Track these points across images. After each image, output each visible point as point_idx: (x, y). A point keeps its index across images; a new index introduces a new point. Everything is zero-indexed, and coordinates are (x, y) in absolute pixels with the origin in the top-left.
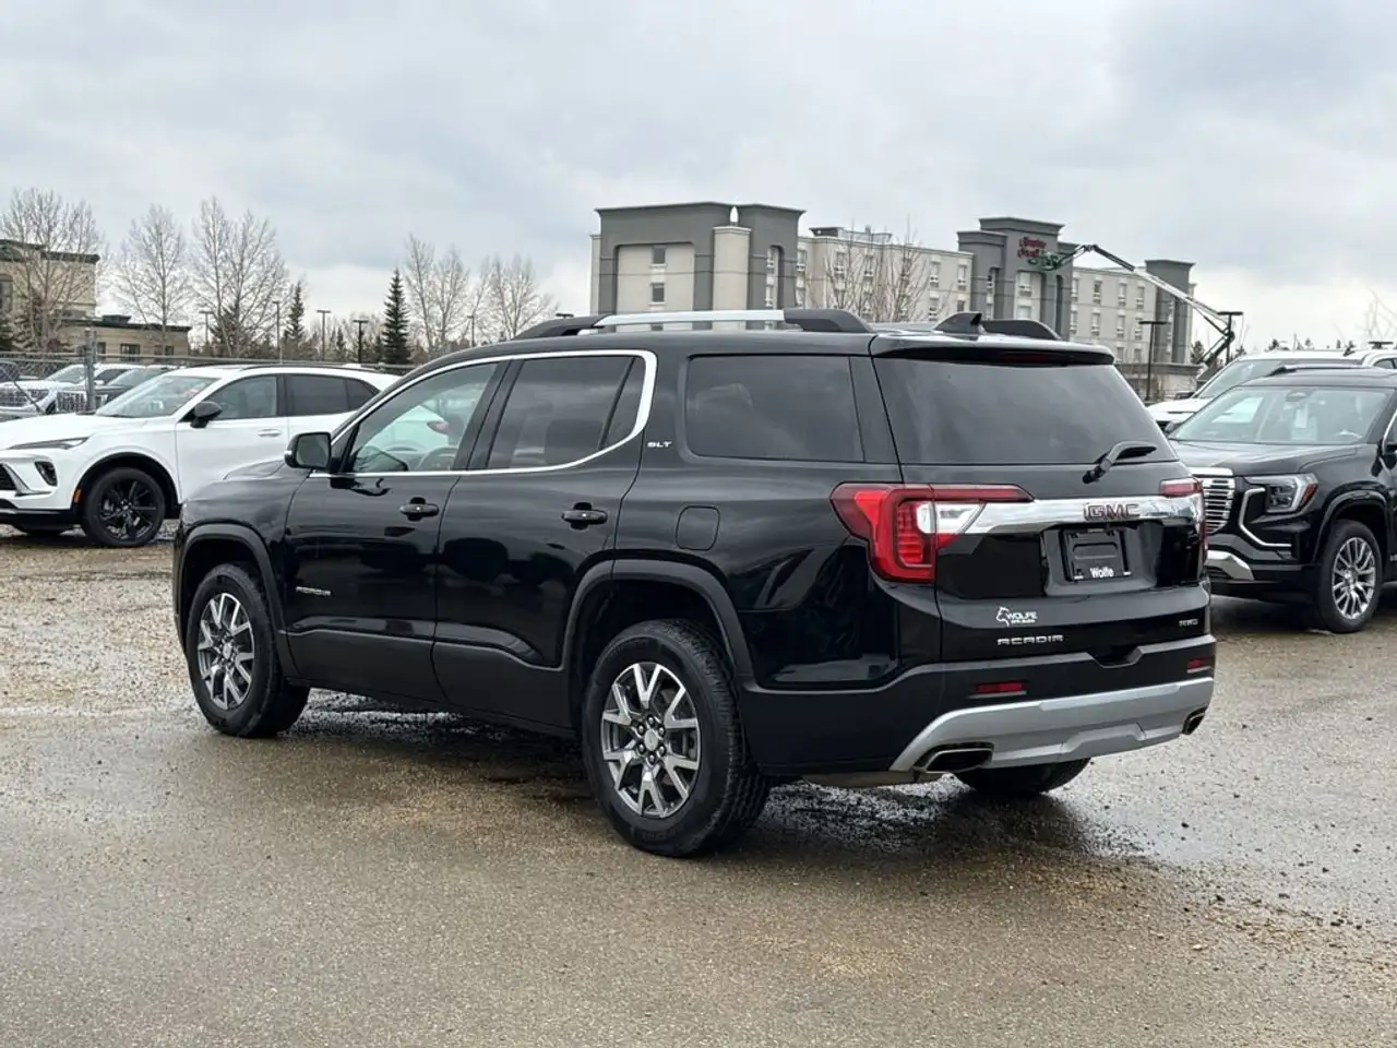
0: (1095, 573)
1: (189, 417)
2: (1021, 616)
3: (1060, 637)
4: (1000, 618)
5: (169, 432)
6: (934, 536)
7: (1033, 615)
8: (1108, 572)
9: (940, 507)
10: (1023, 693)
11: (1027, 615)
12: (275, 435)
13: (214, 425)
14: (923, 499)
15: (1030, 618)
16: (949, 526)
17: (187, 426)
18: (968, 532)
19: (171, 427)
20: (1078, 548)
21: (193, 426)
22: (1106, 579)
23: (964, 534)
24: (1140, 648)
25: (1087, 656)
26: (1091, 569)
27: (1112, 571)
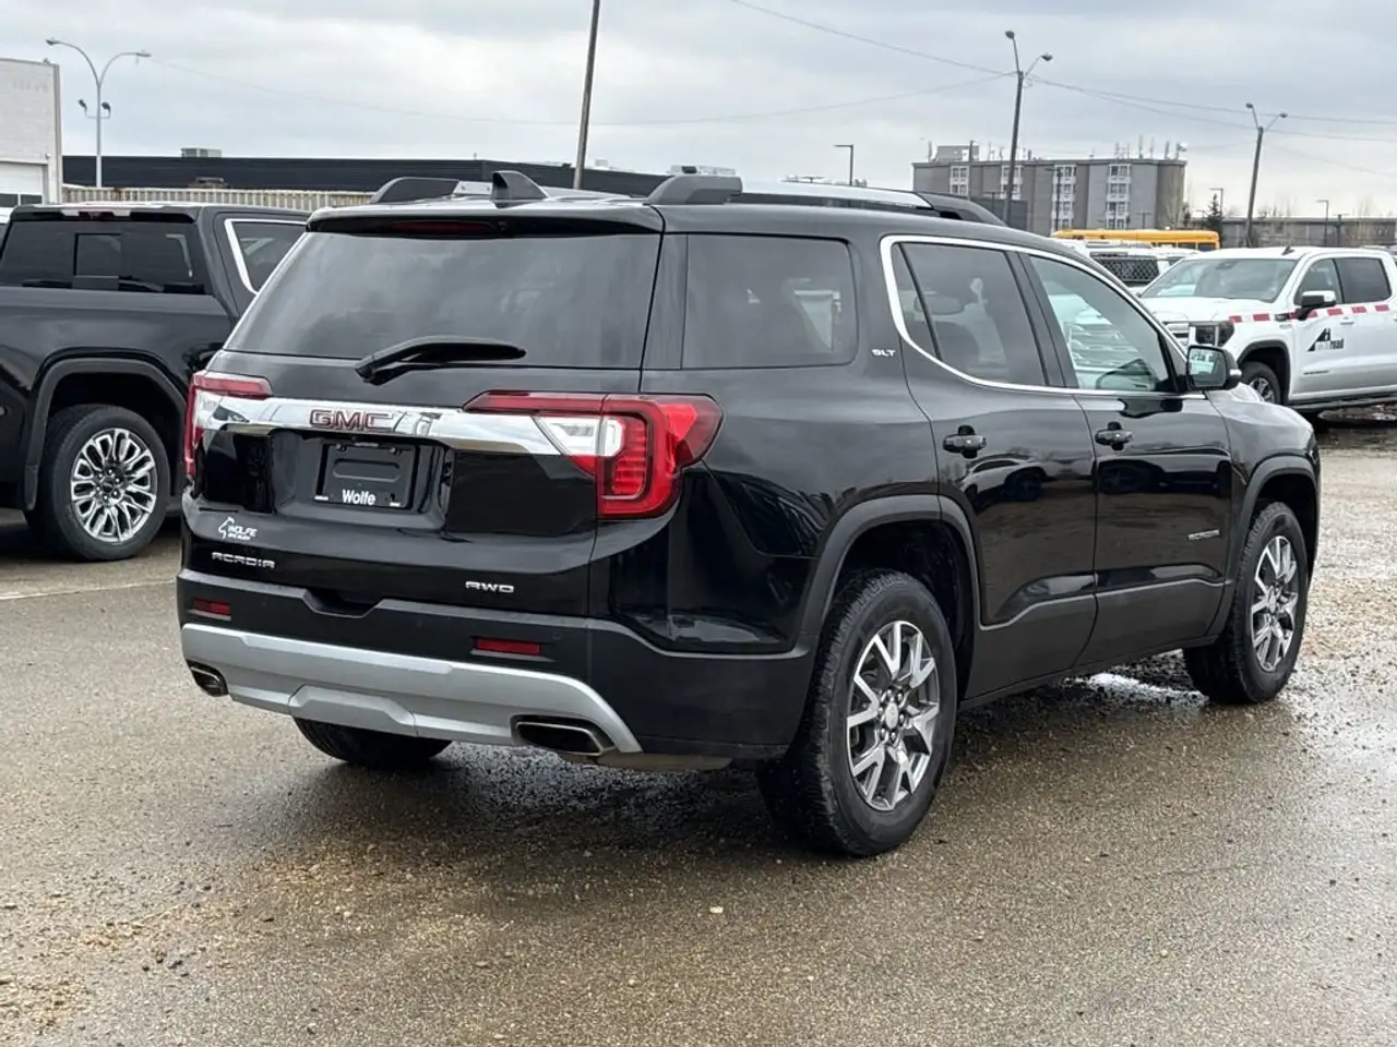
0: (348, 496)
2: (241, 530)
3: (271, 563)
4: (223, 529)
7: (252, 532)
8: (368, 498)
10: (228, 618)
11: (248, 530)
15: (248, 534)
18: (209, 427)
20: (341, 464)
22: (363, 507)
23: (207, 429)
24: (385, 601)
25: (299, 593)
26: (344, 491)
27: (374, 499)
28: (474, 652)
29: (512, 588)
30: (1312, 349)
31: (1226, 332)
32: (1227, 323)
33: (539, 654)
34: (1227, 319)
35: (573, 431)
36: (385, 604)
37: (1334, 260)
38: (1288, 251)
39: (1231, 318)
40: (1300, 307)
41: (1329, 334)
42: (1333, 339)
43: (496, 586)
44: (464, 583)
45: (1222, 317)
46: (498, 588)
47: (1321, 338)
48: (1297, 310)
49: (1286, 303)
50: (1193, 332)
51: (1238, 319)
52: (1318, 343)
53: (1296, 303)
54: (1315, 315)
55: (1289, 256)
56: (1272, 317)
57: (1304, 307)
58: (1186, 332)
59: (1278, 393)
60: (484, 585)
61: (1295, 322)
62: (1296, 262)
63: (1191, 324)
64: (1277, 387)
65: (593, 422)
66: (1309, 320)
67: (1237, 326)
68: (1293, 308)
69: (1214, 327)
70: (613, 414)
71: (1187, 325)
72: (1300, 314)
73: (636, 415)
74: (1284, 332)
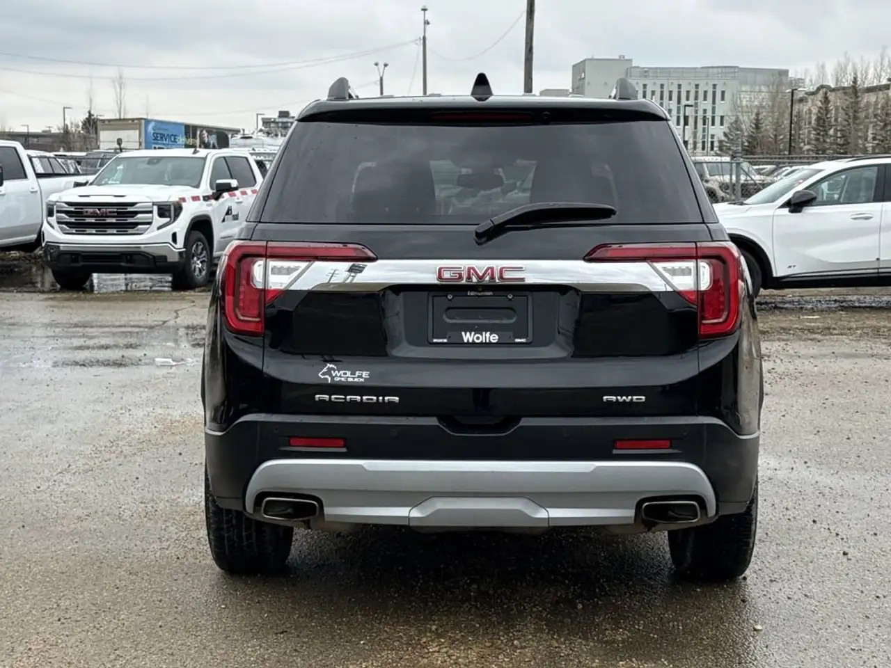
0: (468, 337)
1: (788, 204)
2: (349, 373)
3: (396, 399)
4: (323, 374)
5: (769, 216)
6: (264, 291)
7: (365, 374)
8: (490, 337)
9: (272, 263)
10: (344, 450)
11: (357, 373)
12: (867, 218)
13: (810, 211)
14: (260, 256)
15: (360, 377)
16: (278, 282)
17: (786, 211)
18: (292, 288)
19: (770, 212)
20: (451, 311)
21: (791, 211)
22: (487, 345)
23: (288, 291)
24: (523, 419)
25: (433, 421)
26: (463, 333)
27: (497, 337)
28: (615, 452)
29: (643, 397)
30: (224, 221)
31: (178, 209)
32: (178, 202)
33: (671, 447)
34: (177, 200)
35: (674, 272)
36: (525, 422)
37: (224, 158)
38: (195, 152)
39: (180, 199)
40: (215, 191)
41: (231, 210)
42: (233, 213)
43: (630, 397)
44: (602, 399)
45: (175, 199)
46: (632, 399)
47: (227, 213)
48: (213, 193)
49: (205, 188)
50: (155, 209)
51: (183, 200)
52: (226, 217)
53: (212, 187)
54: (223, 197)
55: (197, 155)
56: (201, 198)
57: (217, 191)
58: (151, 209)
59: (209, 252)
60: (619, 398)
61: (213, 202)
62: (205, 159)
63: (154, 204)
64: (208, 249)
65: (691, 264)
66: (221, 200)
67: (184, 205)
68: (210, 192)
69: (170, 205)
70: (704, 257)
71: (151, 204)
72: (216, 197)
73: (718, 258)
74: (209, 209)
